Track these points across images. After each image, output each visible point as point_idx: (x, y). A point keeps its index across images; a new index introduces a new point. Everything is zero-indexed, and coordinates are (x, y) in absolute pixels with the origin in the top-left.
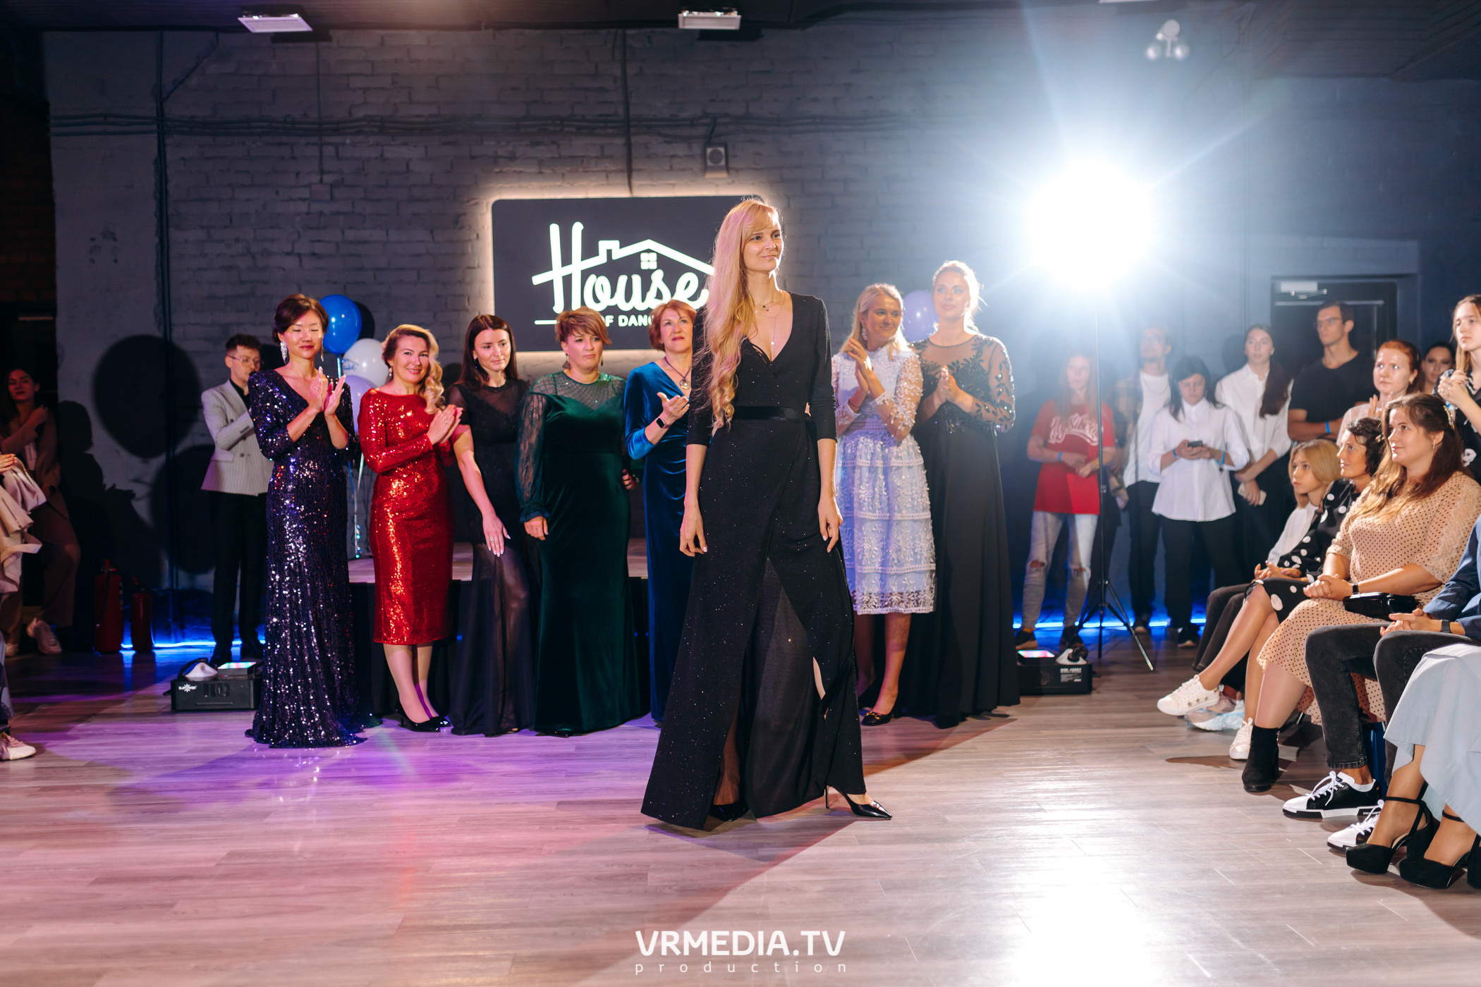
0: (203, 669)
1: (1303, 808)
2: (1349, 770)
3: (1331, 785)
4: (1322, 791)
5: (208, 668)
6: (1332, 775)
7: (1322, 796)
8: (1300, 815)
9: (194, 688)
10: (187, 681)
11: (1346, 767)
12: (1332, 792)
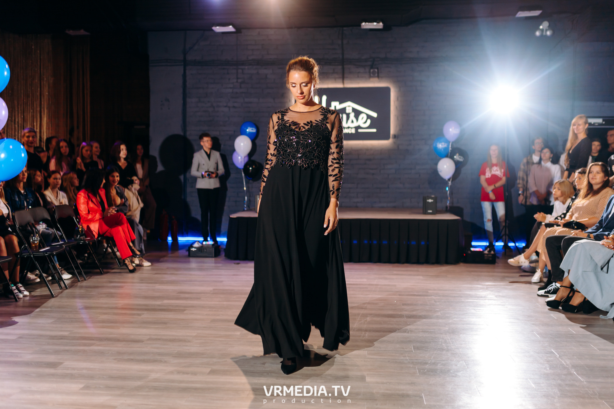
0: (198, 244)
1: (543, 294)
2: (559, 282)
3: (553, 287)
4: (550, 289)
5: (199, 244)
6: (554, 284)
7: (550, 290)
8: (542, 296)
9: (196, 249)
10: (193, 247)
11: (558, 281)
12: (553, 289)
